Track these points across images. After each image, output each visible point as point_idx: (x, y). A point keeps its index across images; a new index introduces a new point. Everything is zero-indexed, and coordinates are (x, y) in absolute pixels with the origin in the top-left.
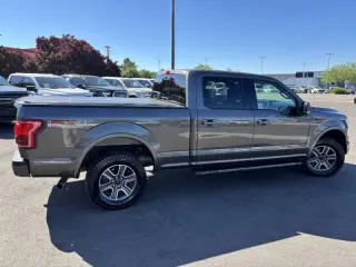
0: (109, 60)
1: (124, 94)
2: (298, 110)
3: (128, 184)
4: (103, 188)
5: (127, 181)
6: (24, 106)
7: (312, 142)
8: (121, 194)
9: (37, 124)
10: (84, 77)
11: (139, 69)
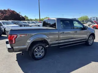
0: (22, 16)
1: (28, 26)
2: (84, 28)
3: (42, 52)
4: (35, 54)
5: (41, 51)
6: (11, 30)
7: (87, 37)
8: (40, 55)
9: (15, 36)
10: (16, 21)
11: (29, 19)
